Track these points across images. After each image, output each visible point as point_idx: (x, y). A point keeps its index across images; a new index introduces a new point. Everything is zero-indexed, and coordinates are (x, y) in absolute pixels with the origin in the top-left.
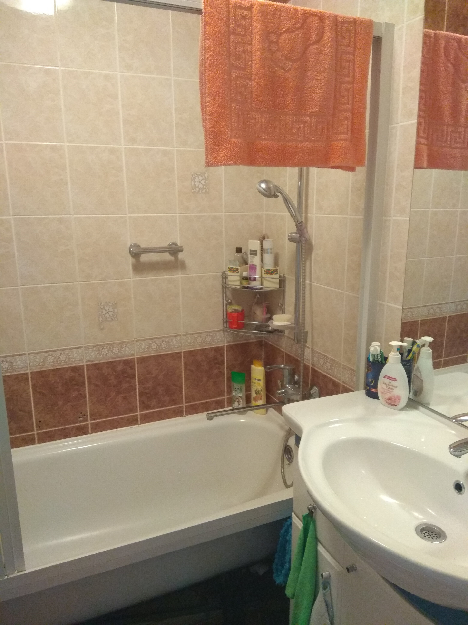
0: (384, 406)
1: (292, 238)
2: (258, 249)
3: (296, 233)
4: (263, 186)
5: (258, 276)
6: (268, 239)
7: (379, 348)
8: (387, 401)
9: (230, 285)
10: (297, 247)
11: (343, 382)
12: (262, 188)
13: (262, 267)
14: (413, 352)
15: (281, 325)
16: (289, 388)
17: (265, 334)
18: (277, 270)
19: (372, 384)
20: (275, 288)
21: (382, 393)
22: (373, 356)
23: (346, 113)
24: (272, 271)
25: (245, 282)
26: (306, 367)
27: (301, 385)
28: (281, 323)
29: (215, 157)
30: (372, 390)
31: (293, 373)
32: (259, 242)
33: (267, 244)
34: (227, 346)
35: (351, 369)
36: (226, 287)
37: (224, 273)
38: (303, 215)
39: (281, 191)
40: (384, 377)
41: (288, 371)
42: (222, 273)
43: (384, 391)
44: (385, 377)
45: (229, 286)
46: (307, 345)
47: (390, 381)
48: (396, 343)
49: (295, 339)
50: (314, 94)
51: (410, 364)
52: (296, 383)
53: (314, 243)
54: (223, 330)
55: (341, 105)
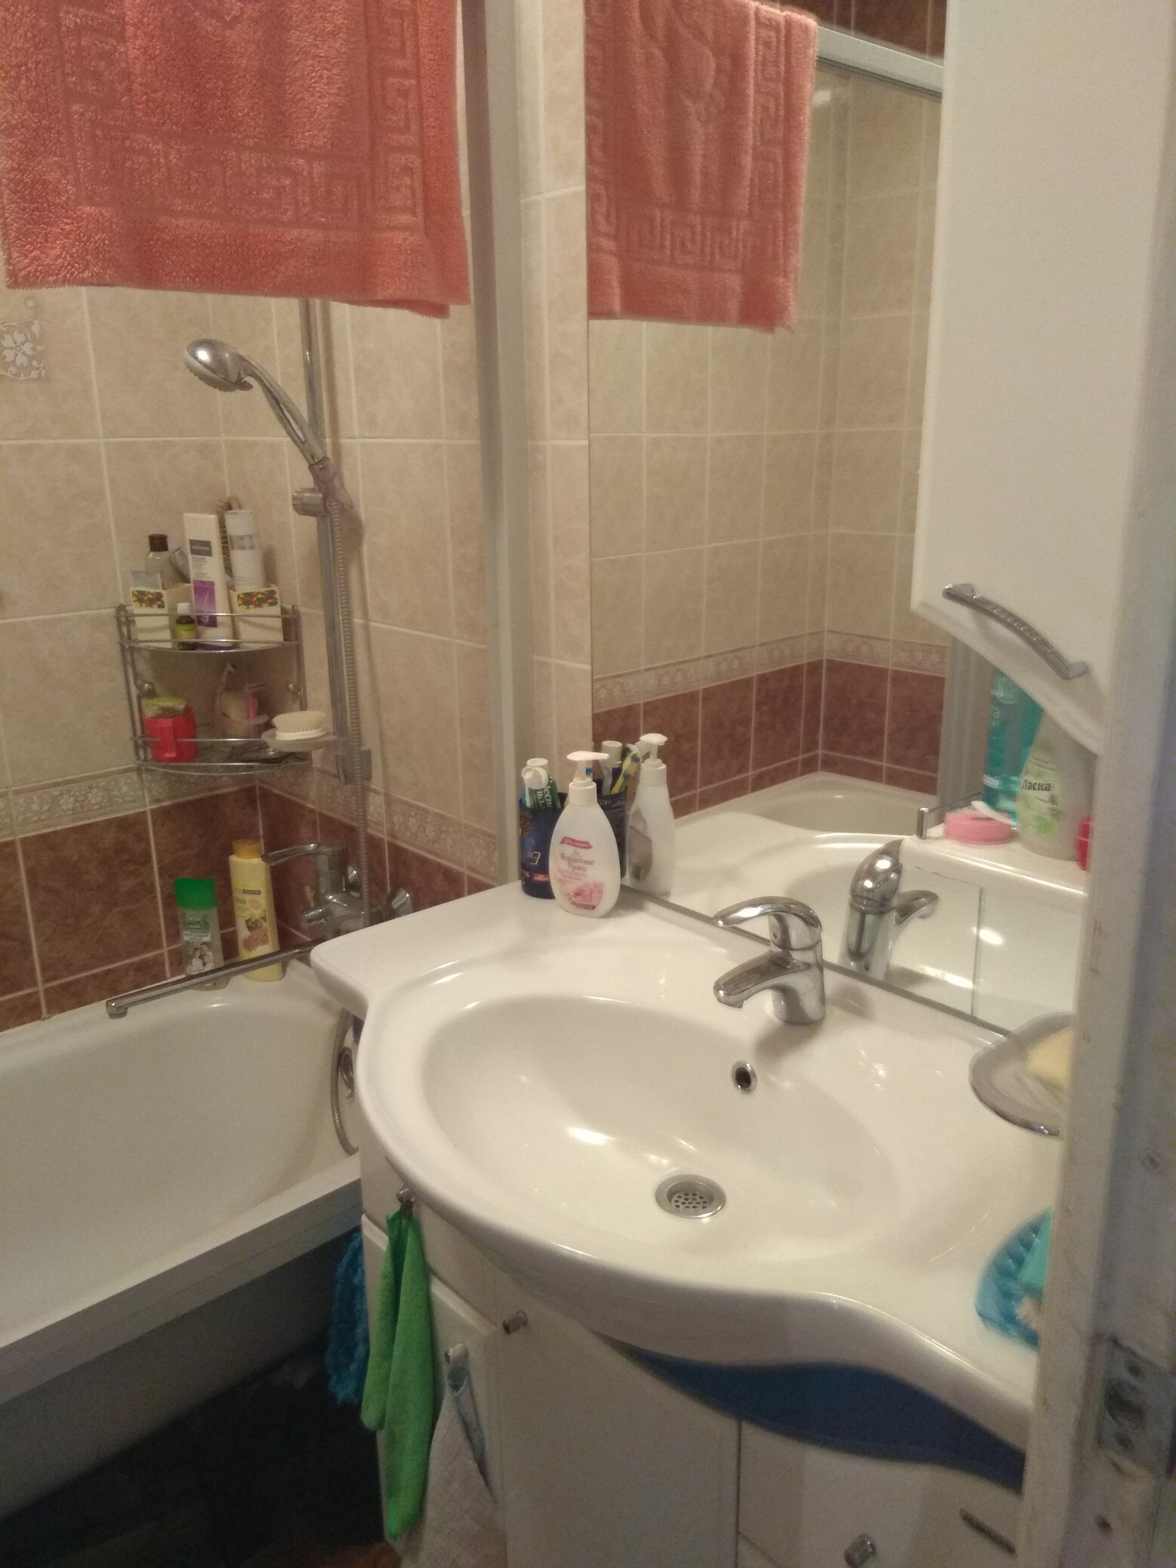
0: (568, 911)
1: (303, 504)
2: (213, 537)
3: (312, 490)
4: (204, 355)
5: (221, 613)
6: (240, 508)
7: (545, 772)
8: (574, 899)
9: (141, 641)
10: (319, 529)
11: (469, 868)
12: (200, 362)
13: (230, 587)
14: (624, 774)
15: (298, 740)
16: (334, 903)
17: (259, 768)
18: (272, 593)
19: (536, 863)
20: (273, 642)
21: (560, 881)
22: (533, 792)
23: (407, 156)
24: (260, 596)
25: (186, 630)
26: (374, 844)
27: (365, 888)
28: (297, 733)
29: (35, 258)
30: (535, 878)
31: (341, 863)
32: (213, 517)
33: (237, 525)
34: (152, 811)
35: (484, 833)
36: (132, 649)
37: (121, 608)
38: (328, 441)
39: (256, 372)
40: (563, 842)
41: (327, 858)
42: (114, 610)
43: (565, 876)
44: (565, 841)
45: (142, 645)
46: (373, 786)
47: (576, 850)
48: (583, 756)
49: (338, 772)
50: (313, 95)
51: (619, 803)
52: (353, 886)
53: (363, 516)
54: (139, 770)
55: (389, 135)
